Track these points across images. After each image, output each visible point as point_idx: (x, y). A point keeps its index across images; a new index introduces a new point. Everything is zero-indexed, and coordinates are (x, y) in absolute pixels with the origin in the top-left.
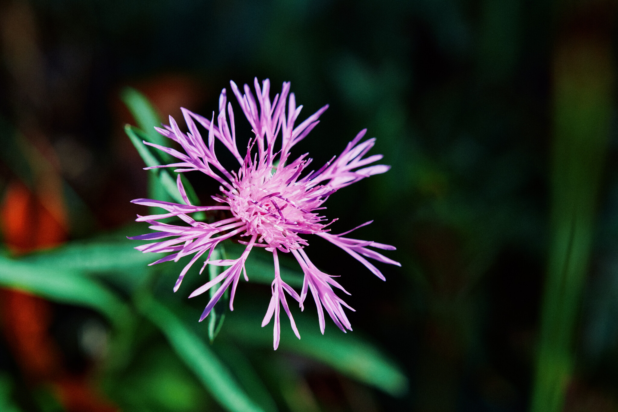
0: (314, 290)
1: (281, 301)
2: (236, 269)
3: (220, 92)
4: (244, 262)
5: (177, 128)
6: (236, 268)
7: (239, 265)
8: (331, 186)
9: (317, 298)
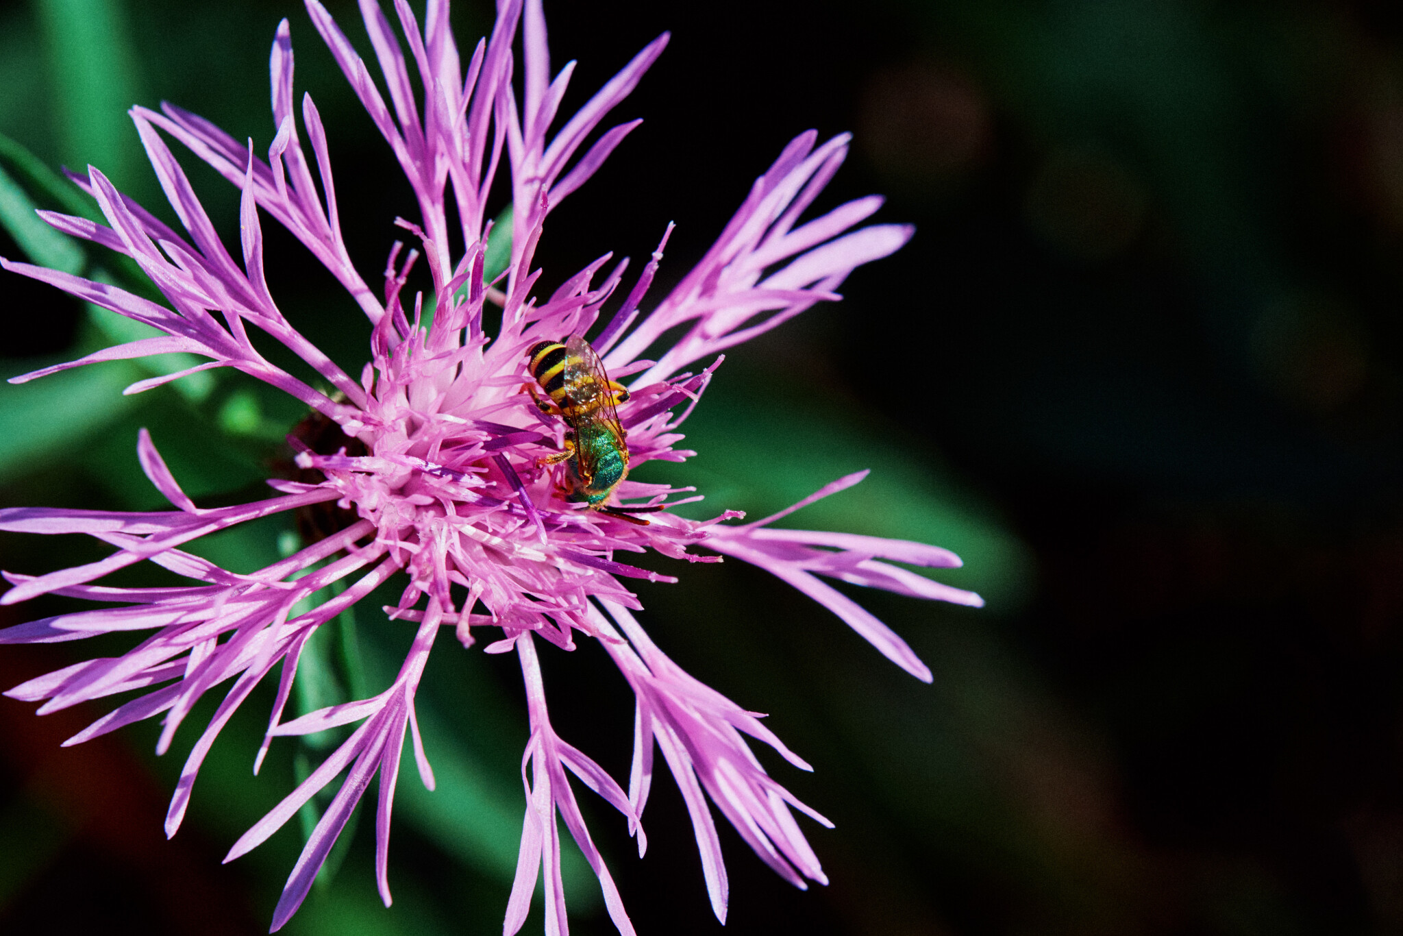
0: (676, 750)
1: (562, 812)
2: (387, 726)
3: (271, 34)
4: (410, 696)
5: (120, 209)
6: (384, 723)
7: (397, 708)
8: (706, 337)
9: (689, 782)
